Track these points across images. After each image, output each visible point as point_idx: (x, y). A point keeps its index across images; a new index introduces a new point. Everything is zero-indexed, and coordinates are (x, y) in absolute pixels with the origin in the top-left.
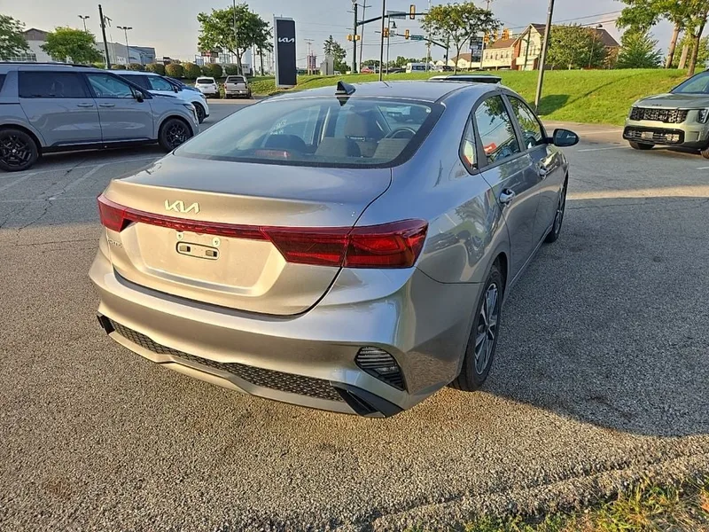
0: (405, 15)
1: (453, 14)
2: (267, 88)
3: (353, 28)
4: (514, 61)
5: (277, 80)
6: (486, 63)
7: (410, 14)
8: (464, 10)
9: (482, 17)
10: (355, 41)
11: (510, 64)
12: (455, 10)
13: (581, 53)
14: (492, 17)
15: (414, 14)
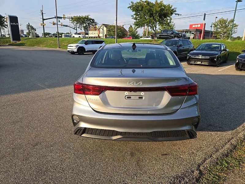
0: (61, 18)
1: (82, 19)
2: (7, 42)
3: (42, 21)
4: (99, 35)
5: (11, 39)
6: (90, 35)
7: (63, 18)
8: (85, 18)
9: (91, 21)
10: (43, 26)
11: (97, 36)
12: (82, 18)
13: (119, 34)
14: (95, 21)
15: (65, 18)
